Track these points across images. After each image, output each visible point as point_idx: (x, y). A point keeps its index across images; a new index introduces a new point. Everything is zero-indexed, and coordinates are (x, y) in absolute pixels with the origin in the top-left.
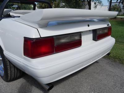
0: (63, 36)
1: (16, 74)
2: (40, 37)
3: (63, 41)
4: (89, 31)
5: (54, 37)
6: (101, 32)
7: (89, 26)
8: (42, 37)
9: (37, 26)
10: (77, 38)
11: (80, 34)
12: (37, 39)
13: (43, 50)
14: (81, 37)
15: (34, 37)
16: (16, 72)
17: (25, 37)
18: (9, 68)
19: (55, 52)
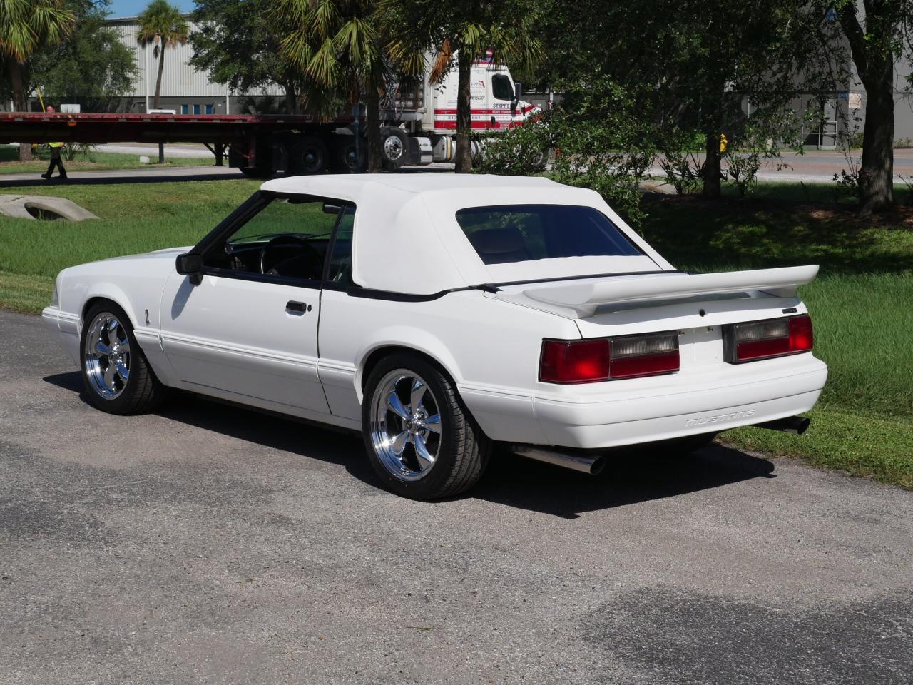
0: (630, 339)
1: (471, 470)
2: (580, 338)
3: (628, 352)
4: (709, 328)
5: (609, 340)
6: (751, 335)
7: (702, 313)
8: (585, 337)
9: (575, 315)
10: (664, 347)
11: (674, 337)
12: (574, 342)
13: (584, 368)
14: (676, 346)
15: (568, 338)
16: (475, 457)
17: (544, 339)
18: (462, 437)
19: (609, 377)
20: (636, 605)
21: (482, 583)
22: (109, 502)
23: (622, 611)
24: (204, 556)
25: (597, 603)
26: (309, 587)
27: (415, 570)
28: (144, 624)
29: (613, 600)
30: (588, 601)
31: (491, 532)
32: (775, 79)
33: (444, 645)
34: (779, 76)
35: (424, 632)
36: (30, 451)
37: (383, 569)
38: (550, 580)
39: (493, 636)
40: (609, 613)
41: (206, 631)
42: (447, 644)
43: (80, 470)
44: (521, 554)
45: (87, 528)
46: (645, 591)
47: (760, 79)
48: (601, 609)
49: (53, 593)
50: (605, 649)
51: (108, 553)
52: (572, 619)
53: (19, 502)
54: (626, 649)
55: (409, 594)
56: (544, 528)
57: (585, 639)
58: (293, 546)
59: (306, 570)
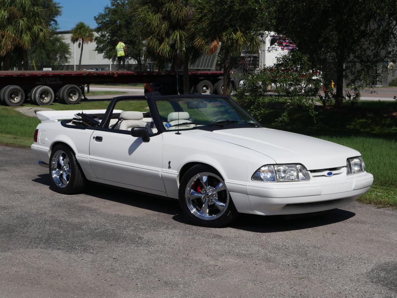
20: (387, 269)
21: (317, 261)
22: (141, 229)
23: (382, 271)
24: (193, 250)
25: (370, 269)
26: (244, 262)
27: (285, 256)
28: (183, 276)
29: (375, 267)
30: (366, 268)
31: (309, 241)
32: (373, 53)
33: (313, 284)
34: (375, 51)
35: (303, 279)
36: (95, 210)
37: (272, 255)
38: (345, 259)
39: (332, 281)
40: (377, 272)
41: (210, 279)
42: (314, 284)
43: (121, 217)
44: (327, 250)
45: (137, 239)
46: (387, 264)
47: (365, 53)
48: (372, 271)
49: (137, 264)
50: (383, 286)
51: (152, 249)
52: (362, 274)
53: (103, 229)
54: (391, 286)
55: (288, 265)
56: (331, 239)
57: (372, 282)
58: (229, 246)
59: (239, 255)
